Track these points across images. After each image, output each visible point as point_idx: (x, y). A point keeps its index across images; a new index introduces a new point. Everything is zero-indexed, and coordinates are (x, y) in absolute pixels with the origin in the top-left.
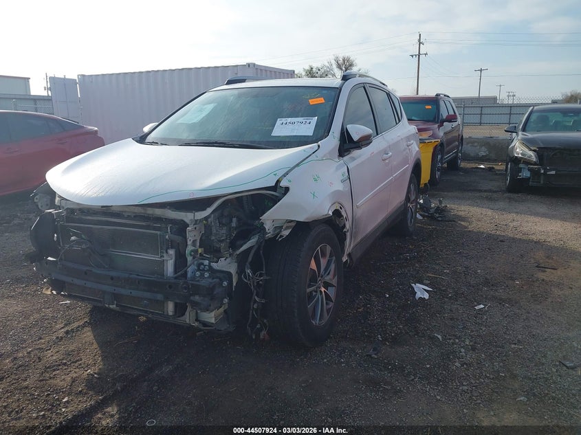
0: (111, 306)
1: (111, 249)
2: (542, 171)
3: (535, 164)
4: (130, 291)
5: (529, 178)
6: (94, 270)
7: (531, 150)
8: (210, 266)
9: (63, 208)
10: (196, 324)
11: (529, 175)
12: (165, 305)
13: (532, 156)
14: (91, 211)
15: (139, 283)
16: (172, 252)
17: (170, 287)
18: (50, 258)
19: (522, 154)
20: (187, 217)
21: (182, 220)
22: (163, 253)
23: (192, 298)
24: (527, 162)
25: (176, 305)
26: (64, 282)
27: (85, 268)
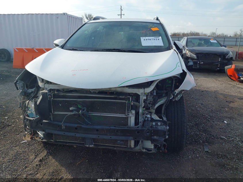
0: (91, 146)
1: (90, 112)
2: (198, 63)
3: (196, 60)
4: (110, 136)
5: (193, 65)
6: (83, 126)
7: (194, 54)
8: (151, 118)
9: (47, 89)
10: (144, 151)
11: (192, 64)
12: (129, 142)
13: (195, 56)
14: (65, 90)
15: (117, 132)
16: (134, 112)
17: (138, 132)
18: (44, 121)
19: (190, 56)
20: (140, 91)
21: (136, 93)
22: (129, 113)
23: (153, 137)
24: (192, 59)
25: (135, 142)
26: (52, 134)
27: (76, 125)
